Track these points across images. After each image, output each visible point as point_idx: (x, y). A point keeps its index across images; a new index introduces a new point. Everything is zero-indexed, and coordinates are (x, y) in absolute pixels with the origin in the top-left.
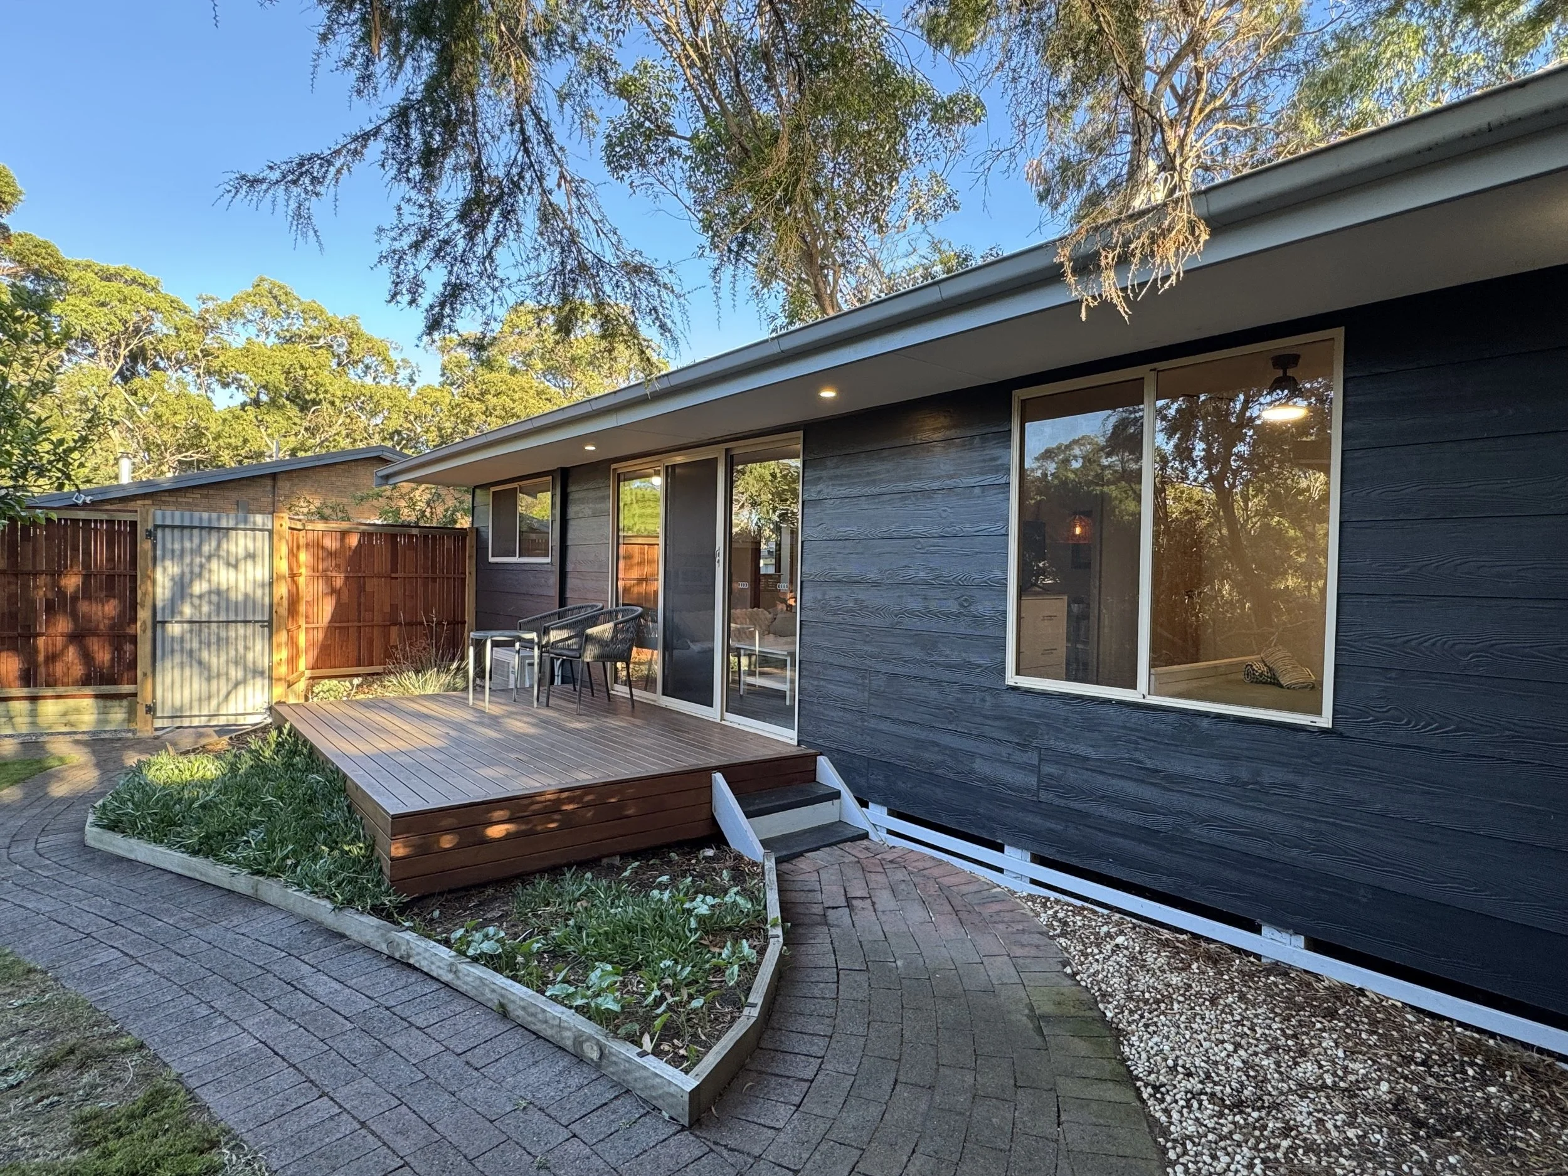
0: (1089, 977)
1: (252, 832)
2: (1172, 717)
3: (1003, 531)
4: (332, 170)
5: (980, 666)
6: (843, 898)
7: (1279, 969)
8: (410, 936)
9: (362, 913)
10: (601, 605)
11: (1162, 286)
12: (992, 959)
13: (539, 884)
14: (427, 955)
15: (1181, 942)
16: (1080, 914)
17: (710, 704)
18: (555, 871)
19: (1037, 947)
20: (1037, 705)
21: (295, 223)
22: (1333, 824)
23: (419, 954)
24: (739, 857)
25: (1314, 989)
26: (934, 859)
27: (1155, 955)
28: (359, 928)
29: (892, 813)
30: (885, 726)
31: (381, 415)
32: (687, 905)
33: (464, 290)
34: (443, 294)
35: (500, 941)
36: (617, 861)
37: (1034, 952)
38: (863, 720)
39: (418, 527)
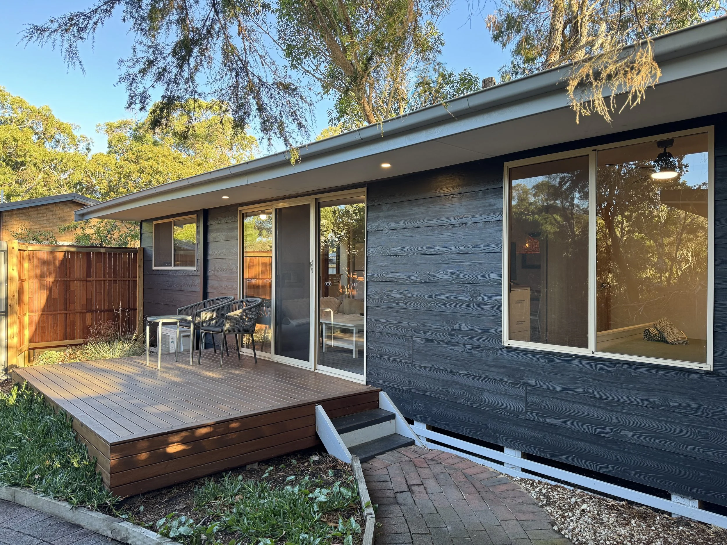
0: (569, 532)
1: (8, 457)
2: (612, 365)
3: (498, 250)
4: (91, 22)
5: (484, 334)
6: (405, 485)
7: (683, 521)
8: (127, 525)
9: (92, 510)
10: (233, 297)
11: (632, 104)
12: (507, 523)
13: (209, 485)
14: (141, 538)
15: (621, 507)
16: (555, 490)
17: (307, 359)
18: (217, 475)
19: (533, 513)
20: (523, 358)
21: (68, 57)
22: (715, 430)
23: (135, 537)
24: (335, 460)
25: (707, 533)
26: (458, 457)
27: (608, 516)
28: (91, 521)
29: (429, 427)
30: (422, 372)
31: (68, 173)
32: (310, 496)
33: (175, 100)
34: (161, 103)
35: (191, 526)
36: (256, 466)
37: (531, 517)
38: (409, 368)
39: (102, 247)
